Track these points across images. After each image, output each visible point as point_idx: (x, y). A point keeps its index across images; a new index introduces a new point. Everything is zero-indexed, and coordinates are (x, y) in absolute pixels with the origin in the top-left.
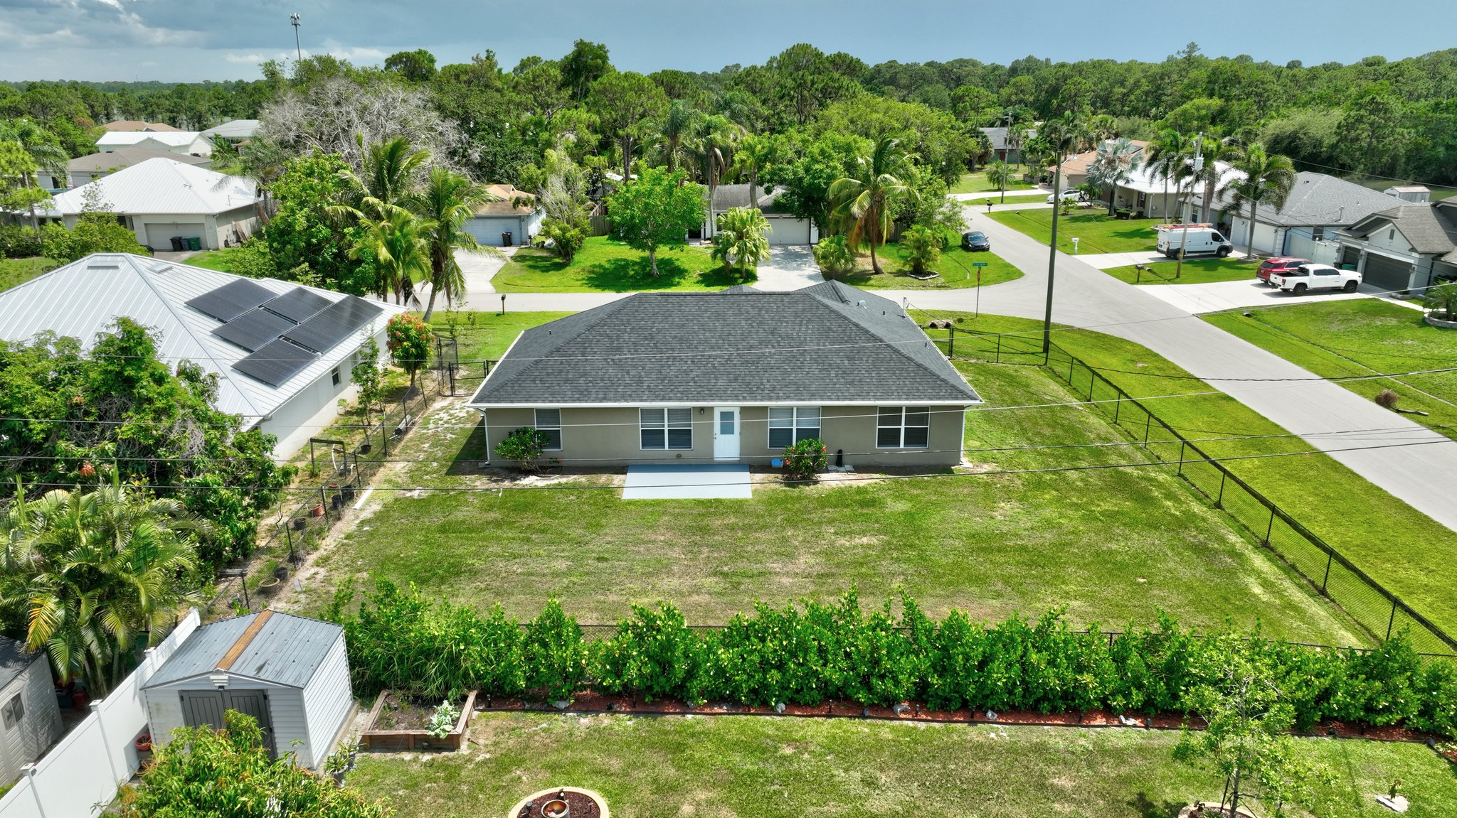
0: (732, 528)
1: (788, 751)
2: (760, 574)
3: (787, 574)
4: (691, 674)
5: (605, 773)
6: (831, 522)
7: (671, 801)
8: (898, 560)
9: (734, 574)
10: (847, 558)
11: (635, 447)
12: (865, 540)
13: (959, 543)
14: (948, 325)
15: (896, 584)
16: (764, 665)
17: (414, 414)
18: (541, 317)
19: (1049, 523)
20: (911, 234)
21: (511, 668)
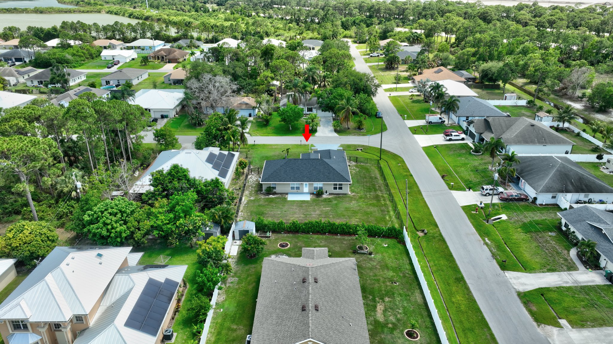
0: (306, 206)
1: (311, 239)
2: (310, 214)
3: (314, 214)
4: (299, 229)
6: (323, 205)
7: (297, 243)
8: (332, 212)
9: (306, 214)
10: (324, 212)
11: (290, 190)
12: (328, 209)
13: (343, 209)
14: (361, 150)
15: (331, 216)
16: (309, 228)
17: (246, 180)
18: (264, 146)
19: (359, 206)
20: (357, 119)
21: (276, 228)
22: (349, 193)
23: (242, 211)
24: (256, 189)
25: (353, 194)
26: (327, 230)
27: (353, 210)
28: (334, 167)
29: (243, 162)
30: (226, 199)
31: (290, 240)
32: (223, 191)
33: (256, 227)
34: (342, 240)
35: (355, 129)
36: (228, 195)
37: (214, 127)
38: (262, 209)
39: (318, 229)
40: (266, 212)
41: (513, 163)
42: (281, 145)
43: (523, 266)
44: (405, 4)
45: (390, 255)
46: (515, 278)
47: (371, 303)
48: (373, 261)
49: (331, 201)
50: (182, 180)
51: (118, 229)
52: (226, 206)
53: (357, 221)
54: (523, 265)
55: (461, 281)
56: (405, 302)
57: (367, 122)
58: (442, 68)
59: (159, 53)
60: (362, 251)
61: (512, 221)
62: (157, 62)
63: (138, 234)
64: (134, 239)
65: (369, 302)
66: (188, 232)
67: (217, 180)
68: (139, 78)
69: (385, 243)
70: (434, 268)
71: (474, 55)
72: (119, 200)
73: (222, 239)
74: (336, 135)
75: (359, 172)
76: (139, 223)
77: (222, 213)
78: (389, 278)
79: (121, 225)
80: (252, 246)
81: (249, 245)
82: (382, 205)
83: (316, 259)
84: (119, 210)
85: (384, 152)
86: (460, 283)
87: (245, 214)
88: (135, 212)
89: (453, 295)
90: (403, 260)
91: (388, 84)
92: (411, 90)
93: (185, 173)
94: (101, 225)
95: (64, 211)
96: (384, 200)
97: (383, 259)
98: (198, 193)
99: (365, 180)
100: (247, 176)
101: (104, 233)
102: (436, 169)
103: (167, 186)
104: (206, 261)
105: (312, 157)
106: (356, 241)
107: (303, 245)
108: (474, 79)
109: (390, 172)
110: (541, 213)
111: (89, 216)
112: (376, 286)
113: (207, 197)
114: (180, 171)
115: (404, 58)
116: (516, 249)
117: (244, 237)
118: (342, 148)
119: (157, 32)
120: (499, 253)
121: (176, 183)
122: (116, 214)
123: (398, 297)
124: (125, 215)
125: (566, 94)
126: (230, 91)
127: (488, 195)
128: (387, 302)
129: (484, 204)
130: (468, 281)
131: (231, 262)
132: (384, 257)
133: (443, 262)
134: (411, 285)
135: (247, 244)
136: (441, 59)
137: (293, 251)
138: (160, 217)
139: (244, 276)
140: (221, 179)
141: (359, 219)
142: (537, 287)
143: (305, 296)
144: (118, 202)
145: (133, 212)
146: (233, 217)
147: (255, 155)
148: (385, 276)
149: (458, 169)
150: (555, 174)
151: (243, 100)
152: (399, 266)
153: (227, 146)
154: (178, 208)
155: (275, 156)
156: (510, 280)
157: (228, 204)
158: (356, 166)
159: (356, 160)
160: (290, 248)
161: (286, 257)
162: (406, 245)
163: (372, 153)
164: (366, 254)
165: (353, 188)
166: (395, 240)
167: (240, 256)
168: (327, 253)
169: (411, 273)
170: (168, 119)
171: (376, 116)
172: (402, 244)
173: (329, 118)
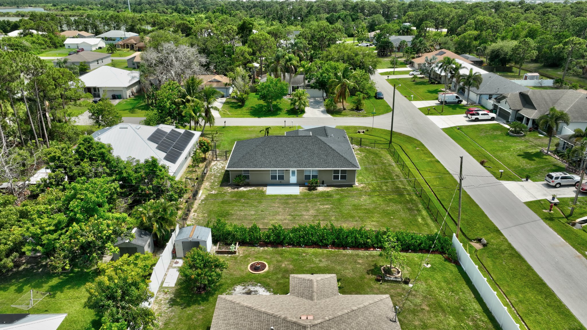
0: (294, 203)
1: (304, 255)
2: (301, 215)
3: (307, 215)
4: (284, 239)
5: (267, 259)
6: (319, 201)
7: (280, 264)
8: (334, 212)
9: (294, 215)
10: (322, 211)
11: (269, 180)
12: (327, 206)
13: (350, 207)
14: (363, 132)
15: (333, 218)
16: (300, 237)
17: (207, 167)
18: (237, 128)
19: (374, 202)
20: (355, 98)
21: (246, 237)
22: (357, 184)
23: (195, 211)
24: (221, 179)
25: (362, 185)
26: (330, 241)
27: (366, 209)
28: (333, 147)
29: (204, 143)
30: (168, 191)
31: (269, 257)
32: (163, 178)
33: (213, 236)
34: (356, 258)
35: (352, 110)
37: (168, 99)
38: (227, 208)
39: (314, 239)
40: (233, 212)
42: (260, 127)
45: (439, 283)
48: (414, 295)
49: (330, 196)
50: (96, 160)
52: (164, 201)
53: (374, 226)
57: (366, 104)
58: (443, 50)
59: (129, 42)
60: (392, 278)
62: (125, 50)
71: (476, 39)
74: (329, 116)
75: (365, 157)
77: (154, 213)
80: (199, 271)
81: (194, 270)
82: (408, 202)
83: (318, 299)
85: (395, 134)
87: (200, 215)
91: (385, 68)
92: (411, 73)
93: (104, 150)
96: (409, 194)
97: (430, 292)
99: (376, 167)
100: (210, 163)
102: (470, 153)
105: (302, 134)
106: (378, 258)
107: (291, 267)
108: (481, 62)
113: (137, 188)
119: (131, 25)
131: (163, 302)
132: (431, 287)
136: (440, 44)
137: (275, 277)
140: (165, 163)
141: (377, 221)
147: (224, 139)
149: (499, 153)
151: (214, 78)
152: (461, 304)
157: (171, 199)
158: (361, 150)
159: (360, 143)
160: (268, 272)
161: (261, 291)
162: (460, 266)
163: (379, 135)
164: (399, 282)
165: (361, 178)
166: (441, 256)
167: (181, 288)
168: (335, 284)
169: (485, 319)
170: (121, 100)
171: (376, 97)
172: (454, 263)
173: (318, 99)
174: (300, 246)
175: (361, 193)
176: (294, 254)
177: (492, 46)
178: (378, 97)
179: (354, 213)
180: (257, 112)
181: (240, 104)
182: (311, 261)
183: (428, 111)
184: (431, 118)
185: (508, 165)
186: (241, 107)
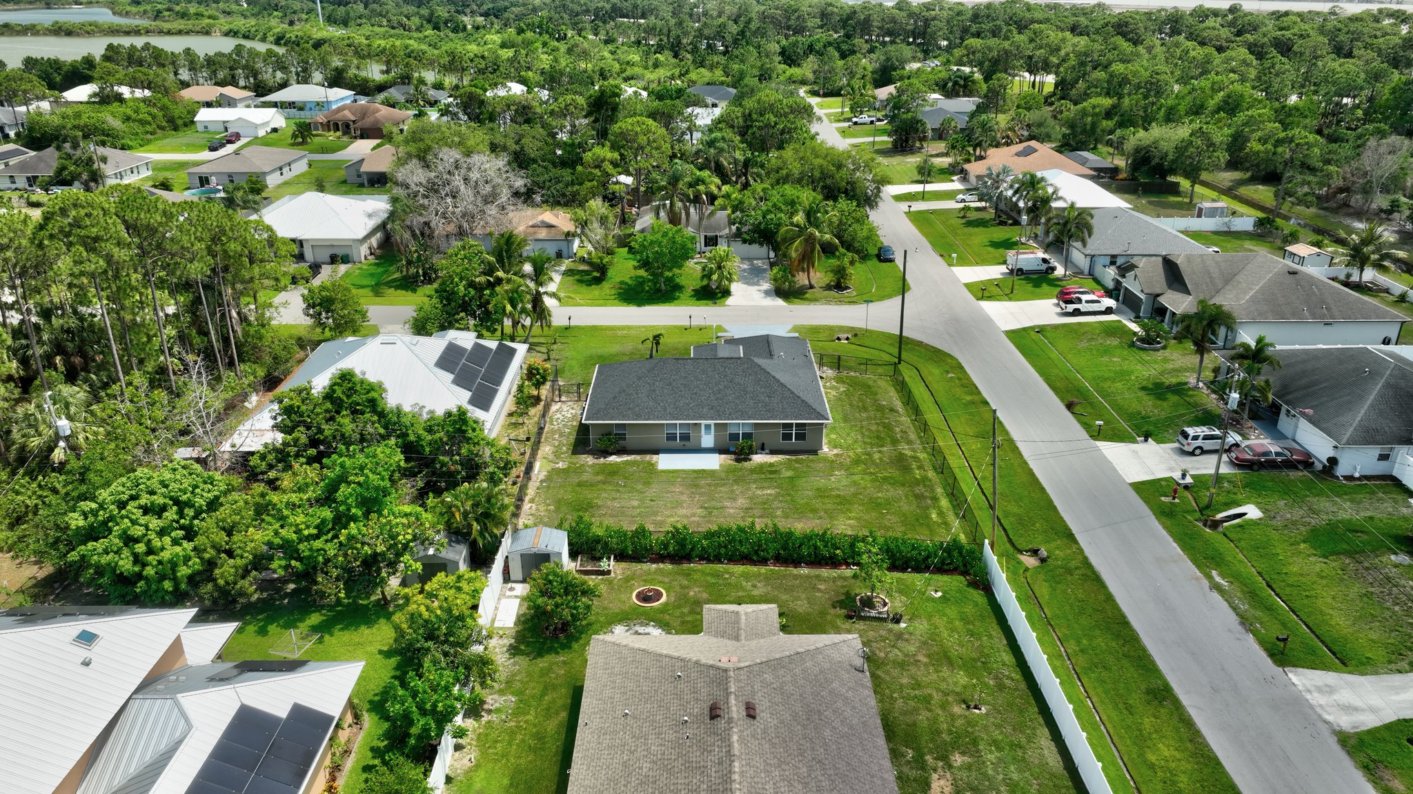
0: (710, 485)
1: (727, 576)
2: (722, 508)
3: (732, 508)
4: (692, 549)
5: (664, 583)
6: (755, 482)
7: (686, 591)
8: (781, 501)
9: (710, 508)
10: (760, 500)
11: (661, 439)
12: (769, 491)
13: (811, 493)
14: (847, 339)
15: (779, 513)
16: (720, 546)
17: (544, 416)
18: (594, 331)
19: (854, 483)
20: (833, 262)
21: (626, 547)
22: (825, 448)
23: (532, 501)
24: (572, 438)
25: (835, 451)
26: (772, 553)
27: (839, 496)
28: (782, 380)
29: (537, 369)
30: (486, 465)
31: (667, 580)
32: (478, 443)
33: (570, 544)
34: (815, 581)
35: (828, 287)
36: (492, 456)
37: (461, 279)
38: (588, 494)
39: (744, 549)
40: (600, 503)
41: (1265, 367)
42: (639, 327)
43: (1334, 654)
44: (928, 7)
45: (951, 622)
46: (1319, 690)
47: (913, 773)
48: (907, 640)
49: (775, 472)
50: (363, 413)
51: (166, 555)
52: (485, 485)
53: (850, 526)
54: (1335, 648)
55: (1164, 699)
56: (1012, 768)
57: (858, 273)
58: (1033, 143)
59: (339, 116)
60: (873, 613)
61: (1278, 522)
62: (332, 136)
63: (225, 568)
64: (215, 580)
65: (906, 769)
66: (371, 562)
67: (462, 413)
68: (285, 170)
69: (934, 587)
70: (1082, 661)
71: (1108, 114)
72: (175, 470)
73: (470, 581)
74: (780, 302)
75: (846, 393)
76: (230, 534)
77: (473, 505)
78: (958, 694)
79: (175, 542)
80: (558, 599)
81: (549, 598)
82: (918, 482)
83: (747, 639)
84: (171, 498)
85: (907, 344)
86: (1163, 707)
87: (542, 508)
88: (222, 505)
89: (1149, 743)
90: (990, 637)
91: (903, 183)
92: (961, 196)
93: (373, 394)
94: (117, 541)
95: (28, 502)
96: (920, 467)
97: (934, 636)
98: (410, 449)
99: (864, 415)
100: (547, 407)
101: (126, 564)
102: (1050, 386)
103: (320, 431)
104: (419, 650)
105: (724, 352)
106: (853, 581)
107: (705, 595)
108: (1114, 171)
109: (926, 394)
110: (1352, 501)
111: (85, 515)
112: (923, 717)
113: (433, 461)
114: (358, 387)
115: (937, 126)
116: (1306, 601)
117: (535, 574)
118: (797, 335)
119: (336, 69)
120: (1258, 613)
121: (346, 421)
122: (164, 509)
123: (991, 752)
124: (190, 512)
125: (1346, 205)
126: (505, 195)
127: (1198, 452)
128: (960, 769)
129: (1193, 476)
130: (1185, 700)
131: (497, 650)
132: (936, 627)
133: (1102, 642)
134: (1021, 711)
135: (543, 593)
136: (1029, 126)
137: (677, 612)
138: (291, 519)
139: (534, 689)
140: (476, 413)
141: (856, 519)
142: (1393, 718)
143: (720, 763)
144: (167, 475)
145: (213, 505)
146: (507, 515)
147: (570, 355)
148: (944, 686)
149: (1107, 385)
150: (1381, 395)
151: (540, 218)
152: (982, 654)
153: (496, 330)
154: (344, 490)
155: (624, 354)
156: (1308, 697)
157: (493, 480)
158: (839, 380)
159: (838, 363)
160: (666, 604)
161: (656, 632)
162: (993, 594)
163: (878, 346)
164: (884, 620)
165: (833, 436)
166: (962, 578)
167: (524, 629)
168: (776, 621)
169: (1017, 676)
170: (349, 266)
171: (878, 256)
172: (983, 589)
173: (759, 263)
174: (720, 562)
175: (832, 464)
176: (709, 574)
177: (1138, 137)
178: (883, 256)
179: (817, 504)
180: (633, 295)
181: (596, 274)
182: (738, 587)
183: (983, 291)
184: (987, 306)
185: (1119, 409)
186: (598, 281)
